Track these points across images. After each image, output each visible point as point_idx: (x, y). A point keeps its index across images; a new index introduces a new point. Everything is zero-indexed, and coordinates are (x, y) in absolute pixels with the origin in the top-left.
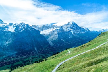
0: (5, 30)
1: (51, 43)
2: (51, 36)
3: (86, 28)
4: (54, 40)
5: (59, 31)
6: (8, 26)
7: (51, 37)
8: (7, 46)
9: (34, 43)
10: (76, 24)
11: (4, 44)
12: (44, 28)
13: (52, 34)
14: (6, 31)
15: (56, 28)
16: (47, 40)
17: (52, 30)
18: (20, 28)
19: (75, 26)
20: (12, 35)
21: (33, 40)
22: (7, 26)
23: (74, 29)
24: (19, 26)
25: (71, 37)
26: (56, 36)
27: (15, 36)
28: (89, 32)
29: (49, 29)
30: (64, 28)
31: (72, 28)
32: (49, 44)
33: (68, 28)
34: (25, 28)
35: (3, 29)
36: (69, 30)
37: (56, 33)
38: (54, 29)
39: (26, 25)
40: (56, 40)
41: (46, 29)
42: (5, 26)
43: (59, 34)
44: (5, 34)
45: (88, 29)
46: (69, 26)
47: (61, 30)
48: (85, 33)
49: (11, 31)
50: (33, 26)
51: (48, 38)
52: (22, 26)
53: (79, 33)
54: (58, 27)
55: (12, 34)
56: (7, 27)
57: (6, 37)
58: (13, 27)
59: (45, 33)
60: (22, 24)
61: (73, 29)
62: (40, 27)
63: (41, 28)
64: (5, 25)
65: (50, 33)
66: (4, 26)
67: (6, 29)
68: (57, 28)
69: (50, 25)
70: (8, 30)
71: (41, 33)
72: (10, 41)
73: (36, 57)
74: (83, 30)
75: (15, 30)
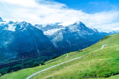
0: (4, 29)
1: (56, 44)
2: (55, 36)
3: (94, 29)
4: (59, 42)
5: (64, 32)
6: (8, 25)
7: (56, 38)
8: (7, 46)
9: (36, 44)
10: (83, 25)
11: (3, 45)
12: (48, 28)
13: (57, 35)
15: (61, 29)
16: (51, 41)
17: (56, 30)
18: (21, 27)
20: (12, 35)
21: (35, 41)
22: (7, 24)
23: (81, 29)
25: (77, 38)
26: (61, 37)
27: (16, 36)
28: (98, 34)
29: (54, 29)
30: (70, 28)
31: (79, 28)
32: (53, 46)
33: (74, 29)
34: (27, 28)
35: (2, 28)
36: (75, 31)
37: (61, 33)
38: (59, 30)
39: (27, 24)
40: (61, 41)
41: (50, 29)
42: (4, 24)
43: (64, 35)
44: (5, 34)
45: (97, 30)
46: (75, 26)
47: (67, 31)
48: (93, 34)
49: (12, 30)
50: (36, 25)
51: (52, 39)
52: (24, 25)
53: (87, 35)
54: (63, 27)
55: (13, 33)
56: (7, 26)
57: (5, 37)
60: (23, 22)
61: (80, 30)
62: (44, 26)
63: (45, 28)
64: (5, 23)
65: (54, 33)
66: (3, 24)
67: (6, 27)
68: (63, 29)
69: (55, 25)
70: (8, 28)
71: (45, 33)
72: (10, 41)
73: (38, 60)
74: (91, 31)
75: (15, 29)
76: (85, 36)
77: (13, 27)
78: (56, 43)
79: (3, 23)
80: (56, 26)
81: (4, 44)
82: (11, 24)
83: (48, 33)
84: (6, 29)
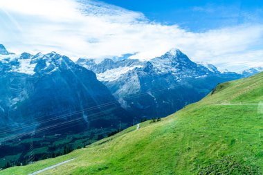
0: (11, 71)
1: (124, 102)
2: (123, 84)
3: (209, 65)
4: (131, 95)
5: (143, 73)
6: (19, 60)
7: (124, 89)
8: (16, 108)
9: (81, 102)
10: (185, 57)
11: (8, 105)
12: (108, 66)
13: (127, 80)
14: (13, 72)
15: (135, 66)
16: (113, 94)
17: (126, 70)
18: (48, 64)
19: (182, 60)
20: (27, 83)
21: (79, 94)
22: (17, 60)
23: (180, 67)
24: (45, 61)
25: (172, 87)
26: (136, 86)
27: (35, 85)
28: (218, 76)
29: (120, 68)
30: (154, 65)
31: (175, 64)
32: (119, 105)
33: (164, 66)
34: (59, 66)
35: (6, 67)
36: (167, 71)
37: (135, 77)
38: (132, 69)
39: (61, 59)
40: (134, 95)
41: (111, 68)
42: (11, 60)
43: (142, 80)
44: (12, 80)
45: (215, 69)
46: (167, 61)
47: (148, 71)
48: (206, 78)
49: (26, 73)
50: (81, 60)
51: (115, 91)
52: (53, 60)
53: (193, 79)
54: (140, 63)
55: (29, 79)
56: (16, 63)
57: (13, 87)
58: (31, 63)
59: (109, 76)
60: (51, 55)
61: (176, 68)
62: (97, 63)
63: (100, 65)
64: (12, 58)
65: (121, 77)
66: (7, 60)
67: (13, 66)
68: (139, 66)
69: (121, 58)
70: (19, 69)
71: (100, 77)
72: (22, 96)
73: (84, 138)
74: (202, 69)
75: (35, 71)
76: (190, 81)
77: (29, 66)
78: (125, 99)
79: (7, 57)
80: (124, 61)
81: (11, 104)
82: (24, 58)
83: (107, 77)
84: (14, 69)
